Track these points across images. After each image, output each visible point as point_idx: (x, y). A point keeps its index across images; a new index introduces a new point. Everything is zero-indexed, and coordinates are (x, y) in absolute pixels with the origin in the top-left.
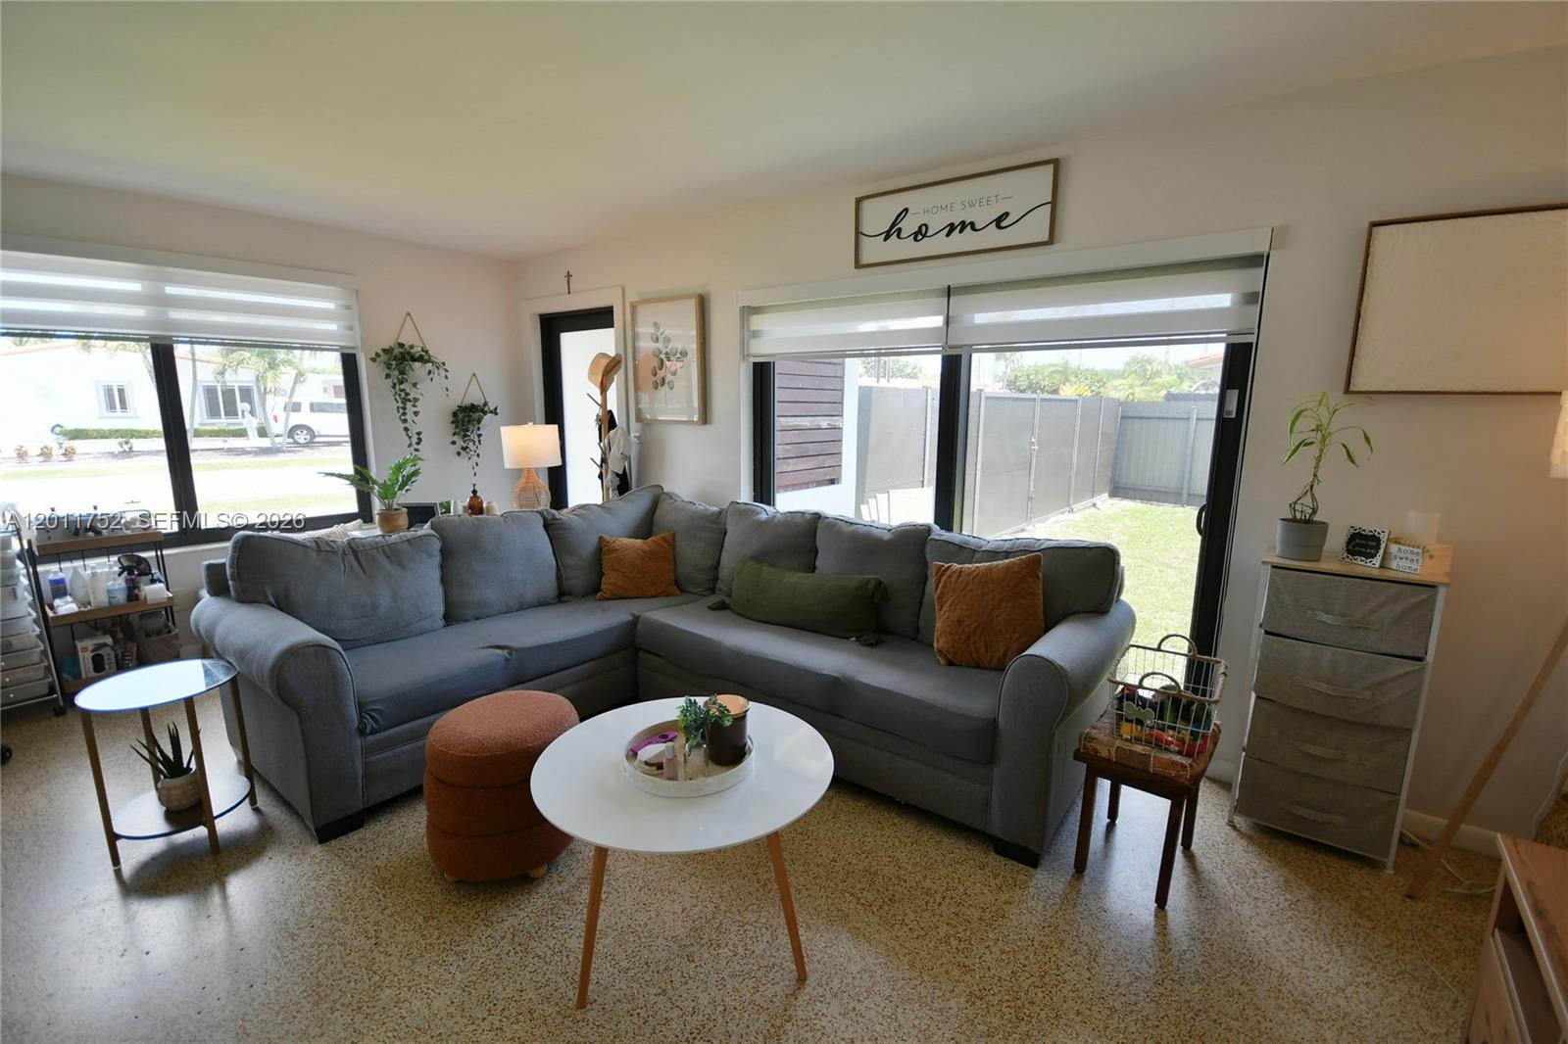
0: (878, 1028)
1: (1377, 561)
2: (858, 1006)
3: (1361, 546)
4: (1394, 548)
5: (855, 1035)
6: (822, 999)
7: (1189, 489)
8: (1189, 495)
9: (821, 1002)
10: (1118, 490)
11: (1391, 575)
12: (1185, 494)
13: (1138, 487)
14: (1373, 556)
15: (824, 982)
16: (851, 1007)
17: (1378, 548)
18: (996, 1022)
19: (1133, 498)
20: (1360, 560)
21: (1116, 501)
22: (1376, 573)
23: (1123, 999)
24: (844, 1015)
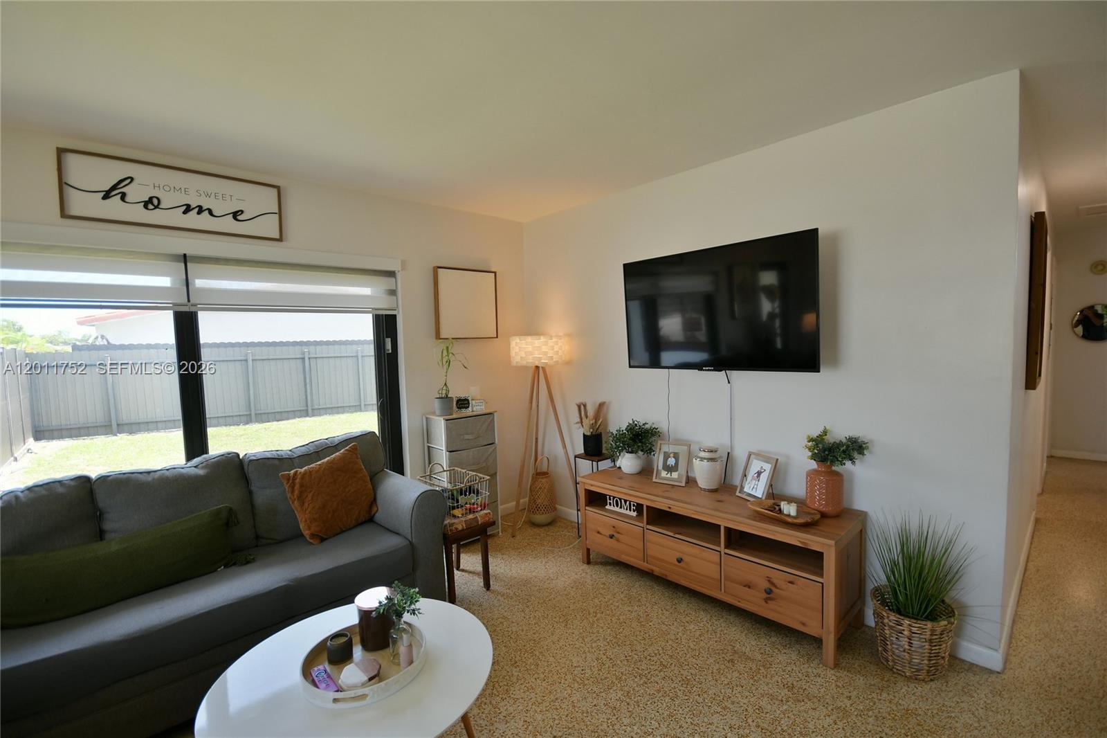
0: (521, 708)
1: (470, 409)
2: (503, 714)
3: (462, 404)
4: (474, 402)
5: (522, 719)
6: (492, 732)
7: (117, 421)
8: (118, 425)
9: (494, 732)
10: (39, 435)
11: (475, 413)
12: (114, 426)
13: (63, 427)
14: (468, 407)
15: (480, 728)
16: (502, 718)
17: (469, 403)
18: (531, 660)
19: (61, 437)
20: (463, 410)
21: (43, 443)
22: (471, 414)
23: (532, 619)
24: (507, 722)
